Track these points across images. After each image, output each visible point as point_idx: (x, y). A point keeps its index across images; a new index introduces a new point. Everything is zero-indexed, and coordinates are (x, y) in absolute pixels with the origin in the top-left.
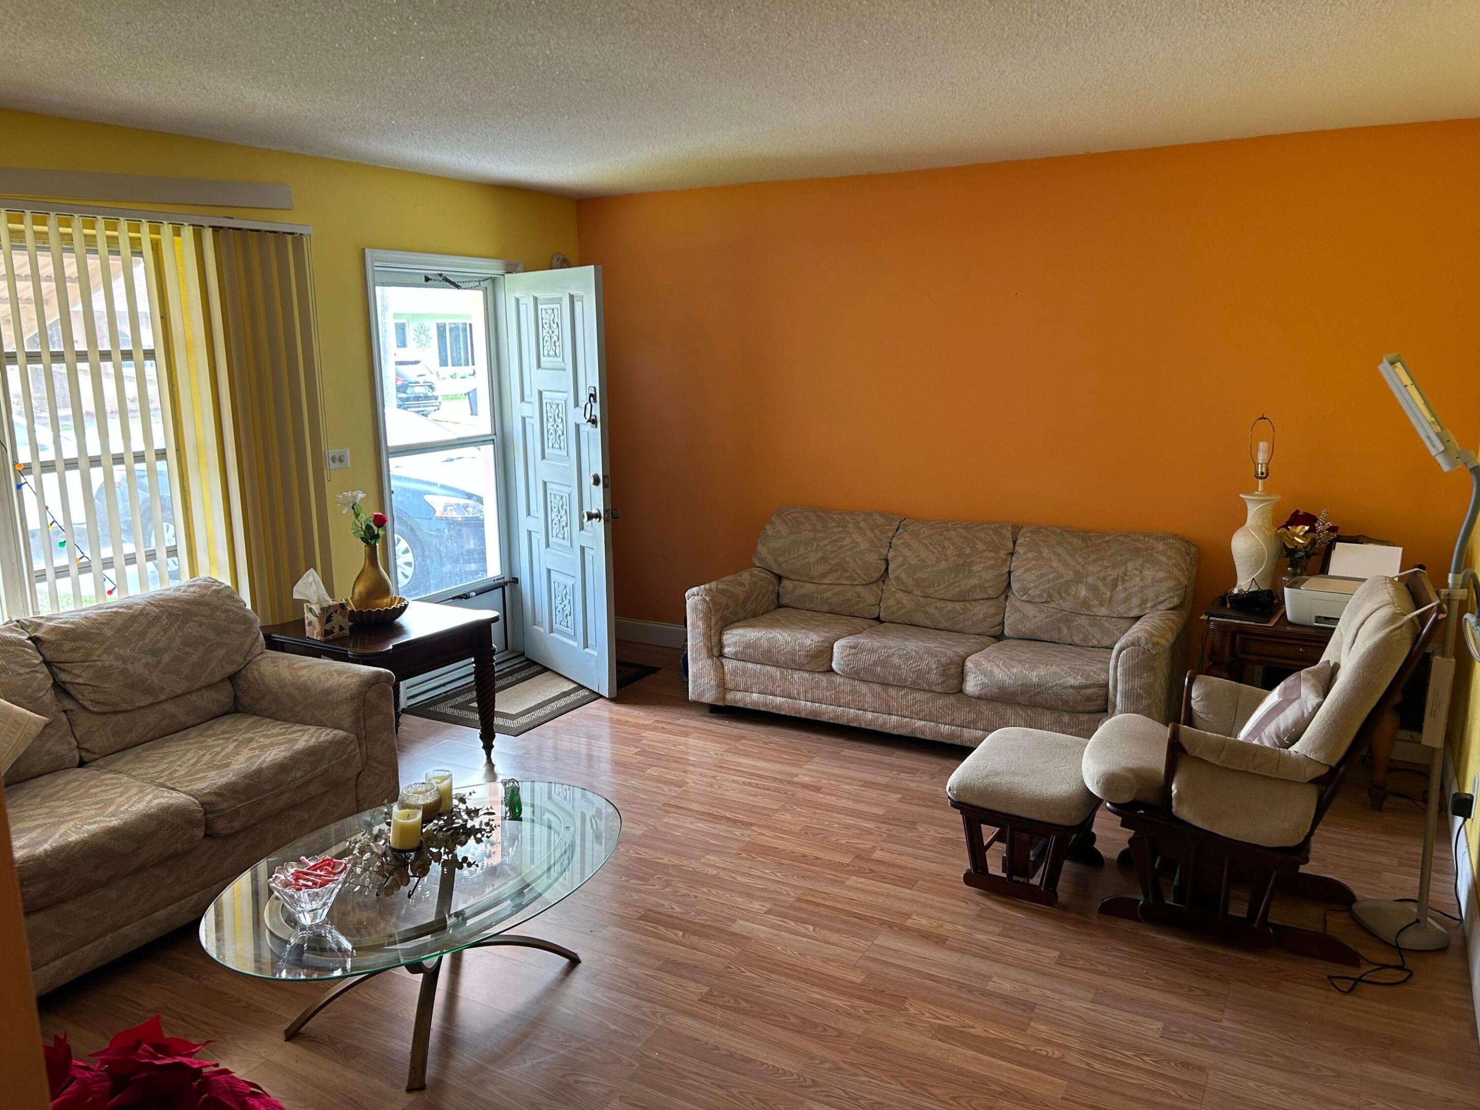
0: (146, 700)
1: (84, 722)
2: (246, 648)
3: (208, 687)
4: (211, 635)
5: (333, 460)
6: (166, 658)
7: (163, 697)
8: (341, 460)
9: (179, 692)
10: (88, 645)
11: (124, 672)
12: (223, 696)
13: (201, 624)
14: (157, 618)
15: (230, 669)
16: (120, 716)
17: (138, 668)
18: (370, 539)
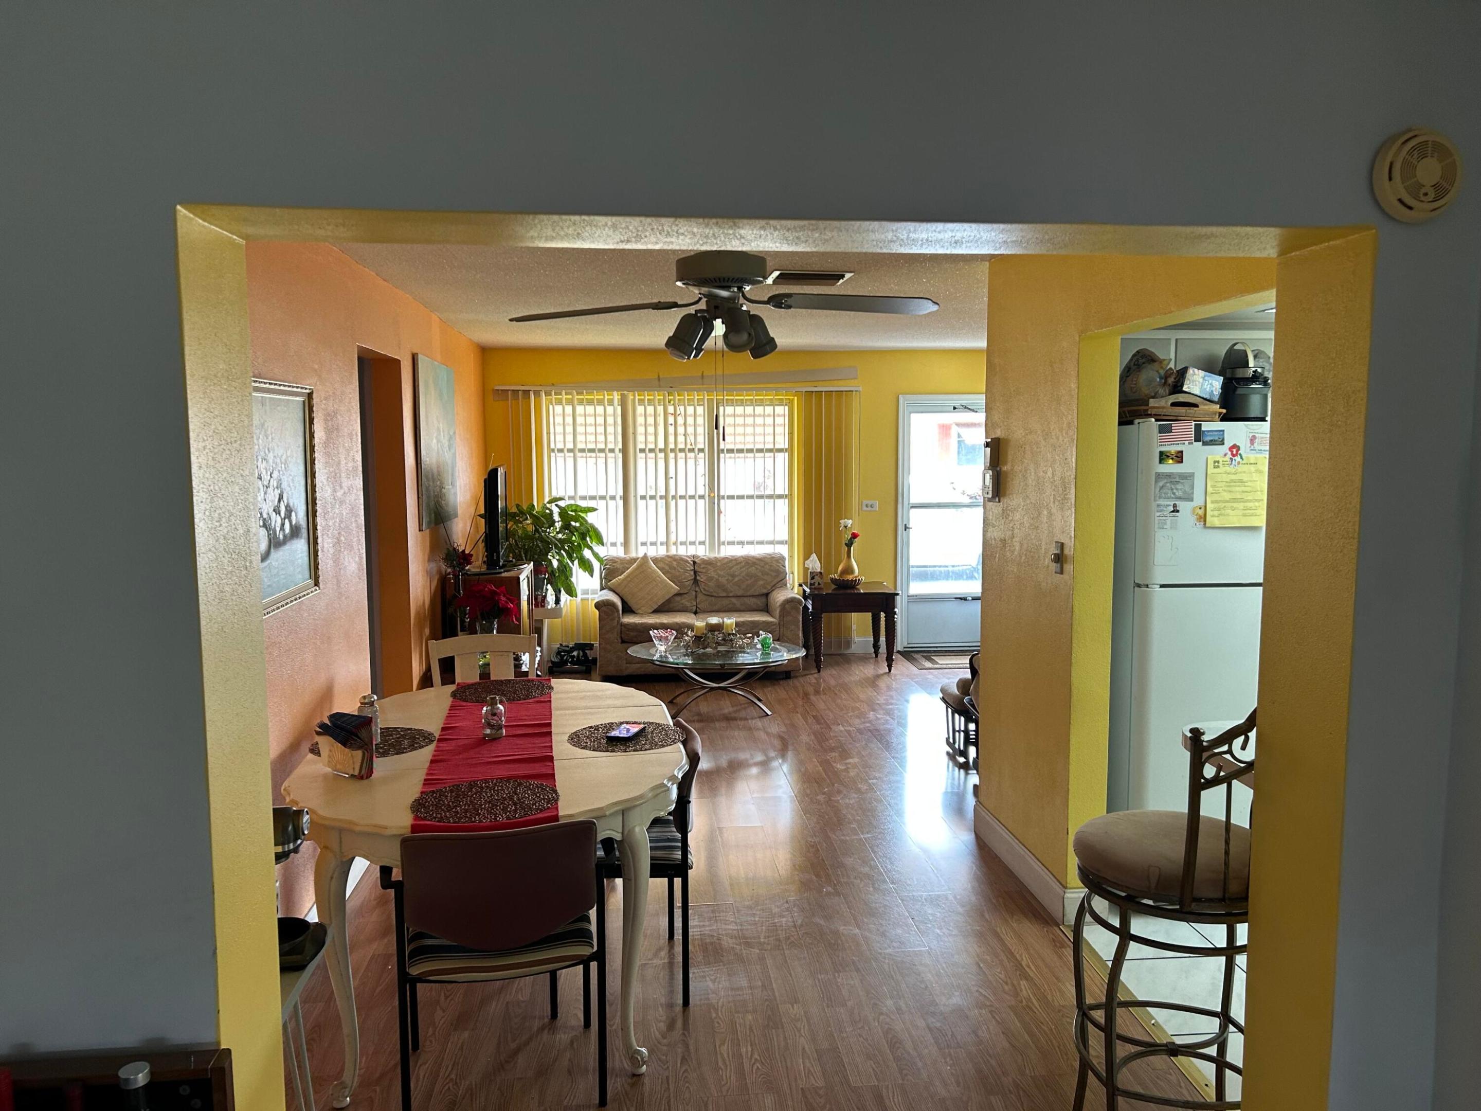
0: (725, 594)
1: (701, 597)
2: (774, 583)
3: (753, 596)
4: (760, 574)
5: (867, 506)
6: (736, 579)
7: (731, 595)
8: (871, 506)
9: (739, 594)
10: (709, 567)
11: (717, 580)
12: (760, 602)
13: (757, 569)
14: (741, 563)
15: (765, 591)
16: (713, 598)
17: (723, 580)
18: (849, 545)
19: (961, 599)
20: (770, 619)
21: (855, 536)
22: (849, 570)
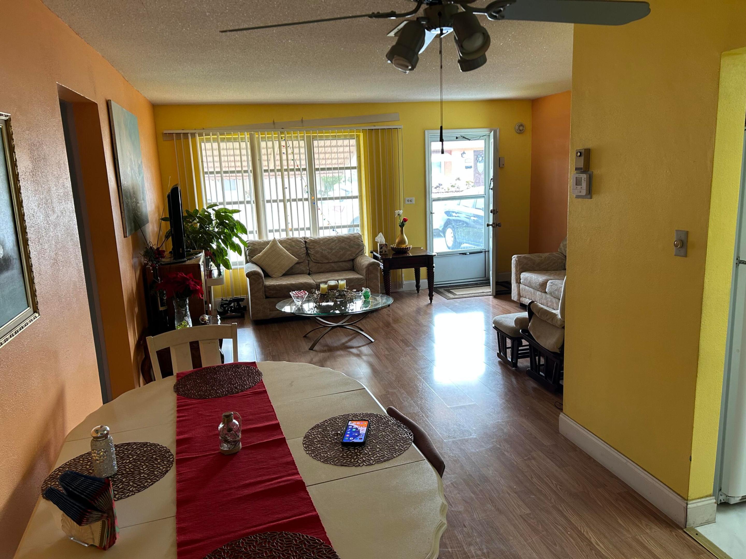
0: (326, 261)
1: (312, 264)
2: (357, 252)
3: (345, 261)
4: (348, 247)
5: (408, 201)
6: (334, 251)
7: (331, 261)
8: (411, 201)
9: (336, 261)
10: (316, 245)
11: (322, 253)
12: (349, 265)
13: (346, 244)
14: (335, 240)
15: (351, 258)
16: (320, 264)
17: (325, 252)
18: (402, 226)
19: (463, 254)
20: (361, 277)
21: (405, 220)
22: (402, 241)
